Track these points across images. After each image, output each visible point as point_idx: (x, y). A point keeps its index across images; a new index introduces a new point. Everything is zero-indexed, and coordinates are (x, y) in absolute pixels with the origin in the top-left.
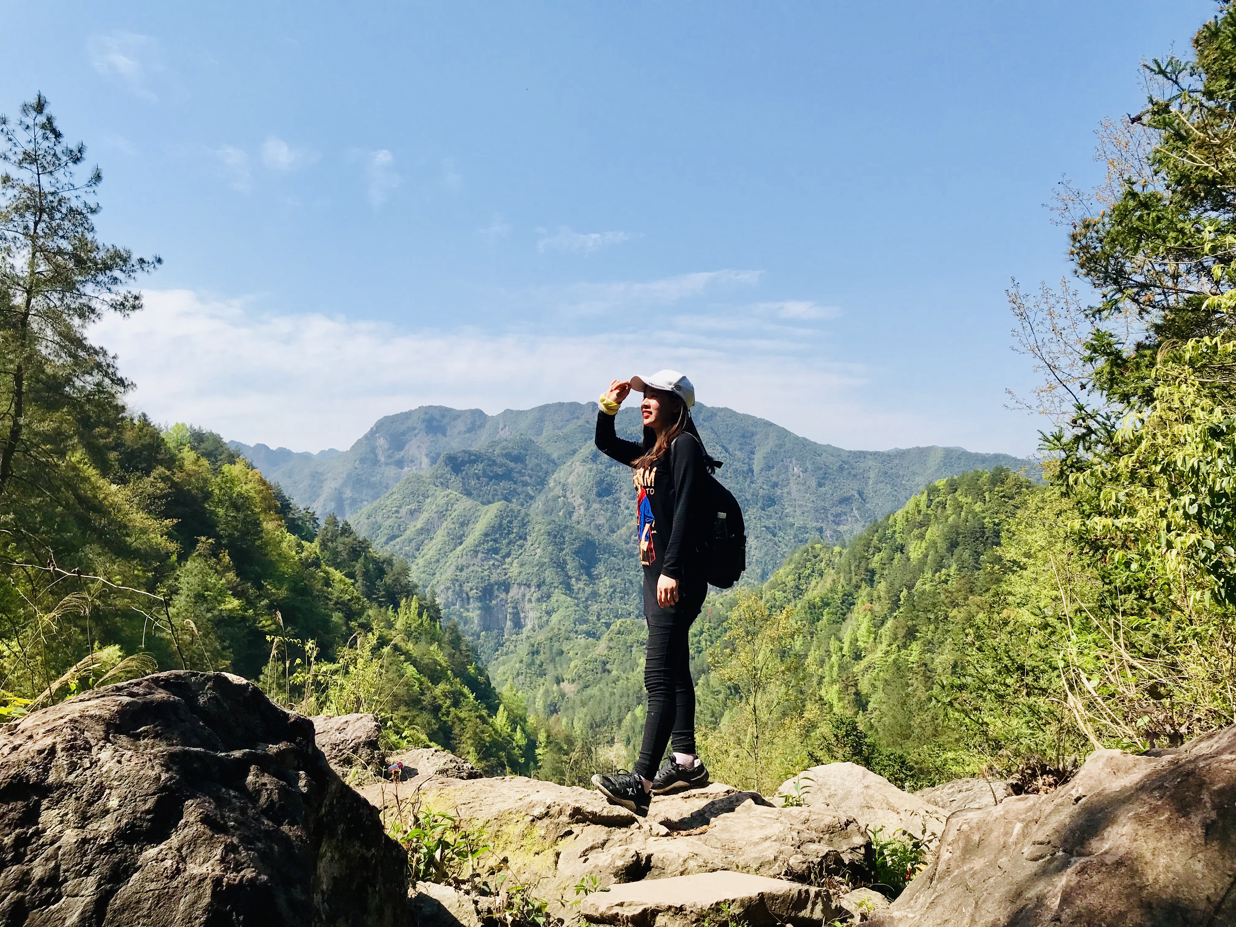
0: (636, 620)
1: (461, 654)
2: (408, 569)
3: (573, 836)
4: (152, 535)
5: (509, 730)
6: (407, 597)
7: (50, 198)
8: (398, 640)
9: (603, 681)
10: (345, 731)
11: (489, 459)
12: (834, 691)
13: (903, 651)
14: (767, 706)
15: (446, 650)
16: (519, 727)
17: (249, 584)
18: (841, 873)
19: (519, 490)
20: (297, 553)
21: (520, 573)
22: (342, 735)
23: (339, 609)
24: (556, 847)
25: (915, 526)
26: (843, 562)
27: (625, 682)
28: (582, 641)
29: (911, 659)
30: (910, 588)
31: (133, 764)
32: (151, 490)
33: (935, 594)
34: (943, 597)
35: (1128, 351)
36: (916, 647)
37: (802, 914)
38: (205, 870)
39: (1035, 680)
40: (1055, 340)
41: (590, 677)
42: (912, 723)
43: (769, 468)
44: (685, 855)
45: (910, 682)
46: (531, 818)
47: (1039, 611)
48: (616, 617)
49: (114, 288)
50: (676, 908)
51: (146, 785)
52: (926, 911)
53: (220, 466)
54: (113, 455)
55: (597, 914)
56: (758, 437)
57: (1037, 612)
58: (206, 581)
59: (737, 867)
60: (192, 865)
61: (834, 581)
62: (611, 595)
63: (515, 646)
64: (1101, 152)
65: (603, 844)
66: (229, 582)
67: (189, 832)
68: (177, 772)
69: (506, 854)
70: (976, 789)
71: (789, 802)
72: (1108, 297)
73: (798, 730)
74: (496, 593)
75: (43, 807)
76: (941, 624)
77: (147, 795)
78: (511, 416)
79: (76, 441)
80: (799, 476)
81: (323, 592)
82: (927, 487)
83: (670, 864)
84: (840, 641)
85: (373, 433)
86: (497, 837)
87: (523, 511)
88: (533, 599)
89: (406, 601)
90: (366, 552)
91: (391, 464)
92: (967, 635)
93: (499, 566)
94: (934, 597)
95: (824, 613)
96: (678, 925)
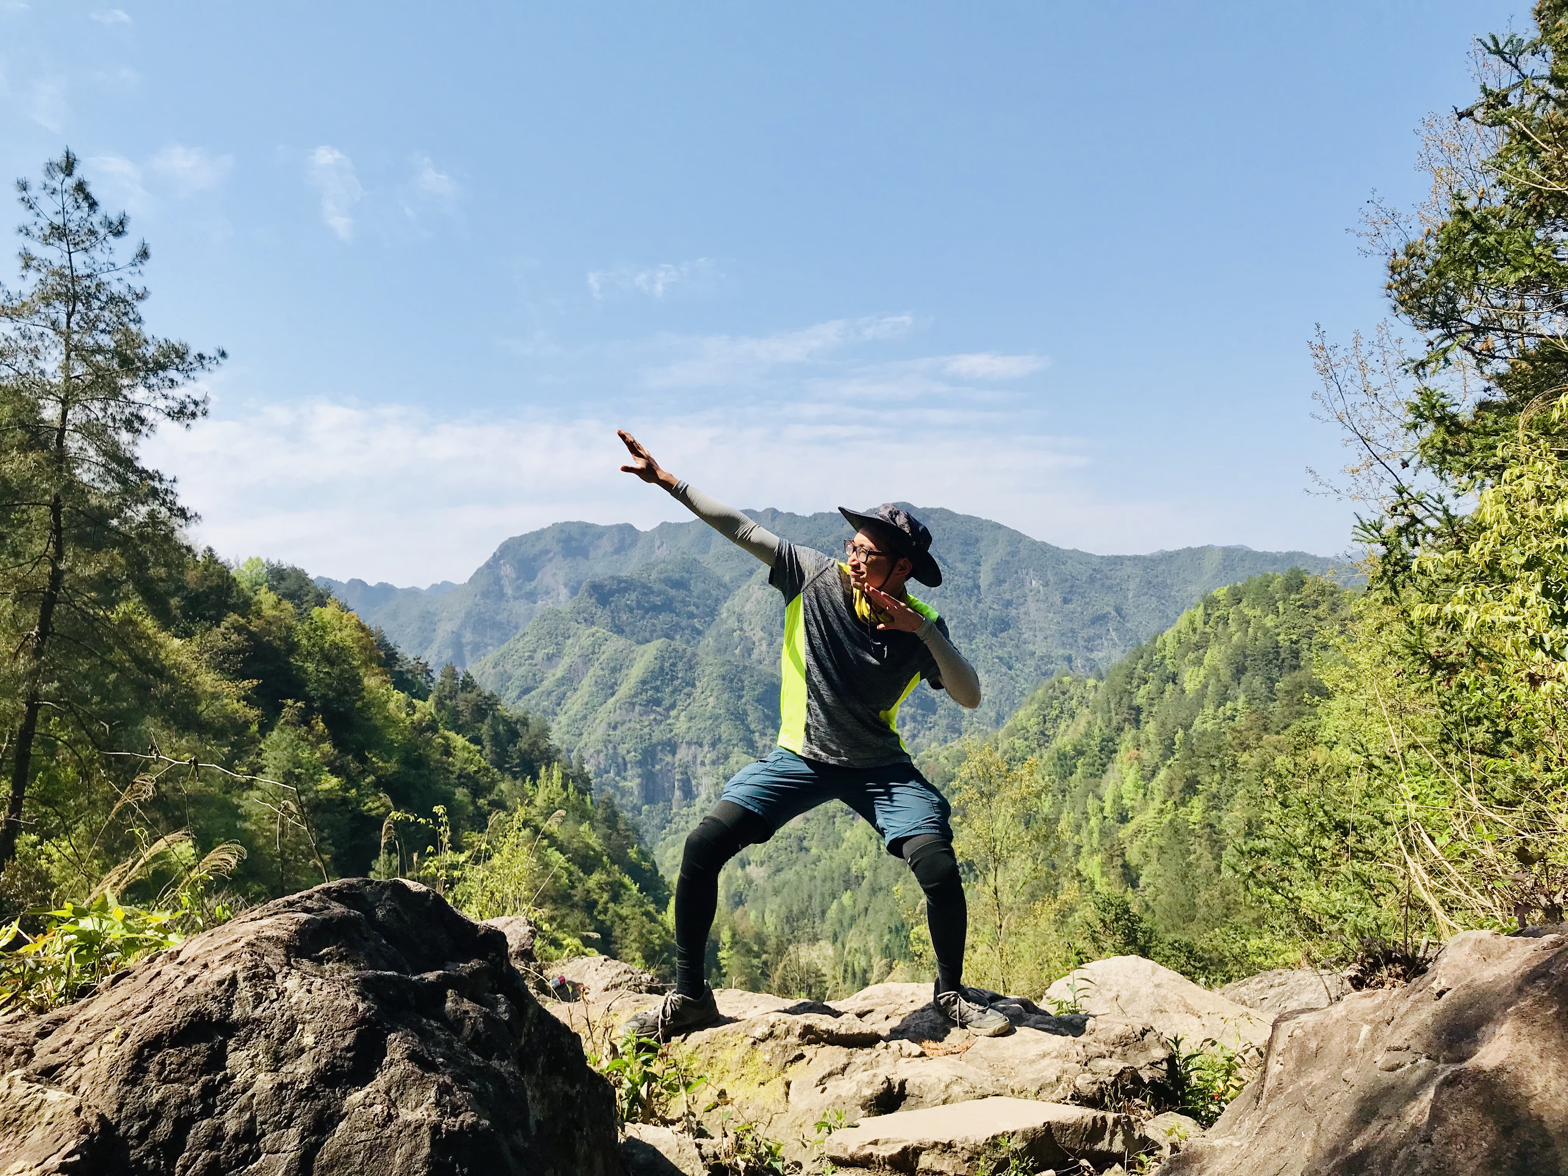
1: (619, 834)
2: (548, 729)
3: (805, 1060)
4: (226, 701)
6: (548, 766)
7: (86, 282)
9: (800, 862)
11: (644, 586)
12: (1095, 863)
13: (1182, 809)
14: (1011, 886)
15: (598, 831)
17: (350, 757)
18: (1141, 1094)
19: (684, 623)
20: (408, 715)
21: (689, 728)
23: (463, 783)
24: (785, 1075)
25: (1190, 649)
26: (1099, 698)
27: (828, 862)
29: (1192, 819)
30: (1187, 728)
31: (325, 992)
32: (221, 644)
33: (1220, 734)
34: (1229, 737)
35: (1465, 413)
36: (1198, 804)
37: (1098, 1147)
38: (420, 1116)
39: (1360, 841)
40: (1367, 403)
41: (784, 858)
42: (1196, 901)
43: (1000, 582)
44: (947, 1079)
45: (1192, 848)
46: (752, 1040)
47: (1361, 748)
49: (169, 393)
50: (944, 1144)
51: (343, 1018)
52: (1256, 1138)
53: (307, 610)
54: (174, 602)
55: (846, 1156)
56: (985, 542)
58: (298, 755)
59: (1013, 1091)
60: (404, 1110)
61: (1089, 723)
63: (687, 822)
64: (1425, 159)
65: (844, 1069)
66: (324, 755)
67: (396, 1071)
68: (374, 1001)
69: (723, 1086)
70: (1291, 983)
71: (1063, 1008)
72: (1435, 344)
73: (1052, 916)
74: (660, 755)
75: (229, 1049)
76: (1229, 772)
77: (345, 1029)
78: (668, 530)
79: (131, 586)
80: (1039, 592)
81: (443, 763)
82: (1204, 597)
83: (929, 1091)
84: (1100, 799)
85: (496, 559)
86: (710, 1064)
87: (689, 650)
88: (707, 761)
89: (547, 770)
90: (494, 710)
91: (521, 597)
92: (1266, 785)
93: (661, 721)
94: (1218, 738)
95: (1079, 764)
96: (947, 1165)
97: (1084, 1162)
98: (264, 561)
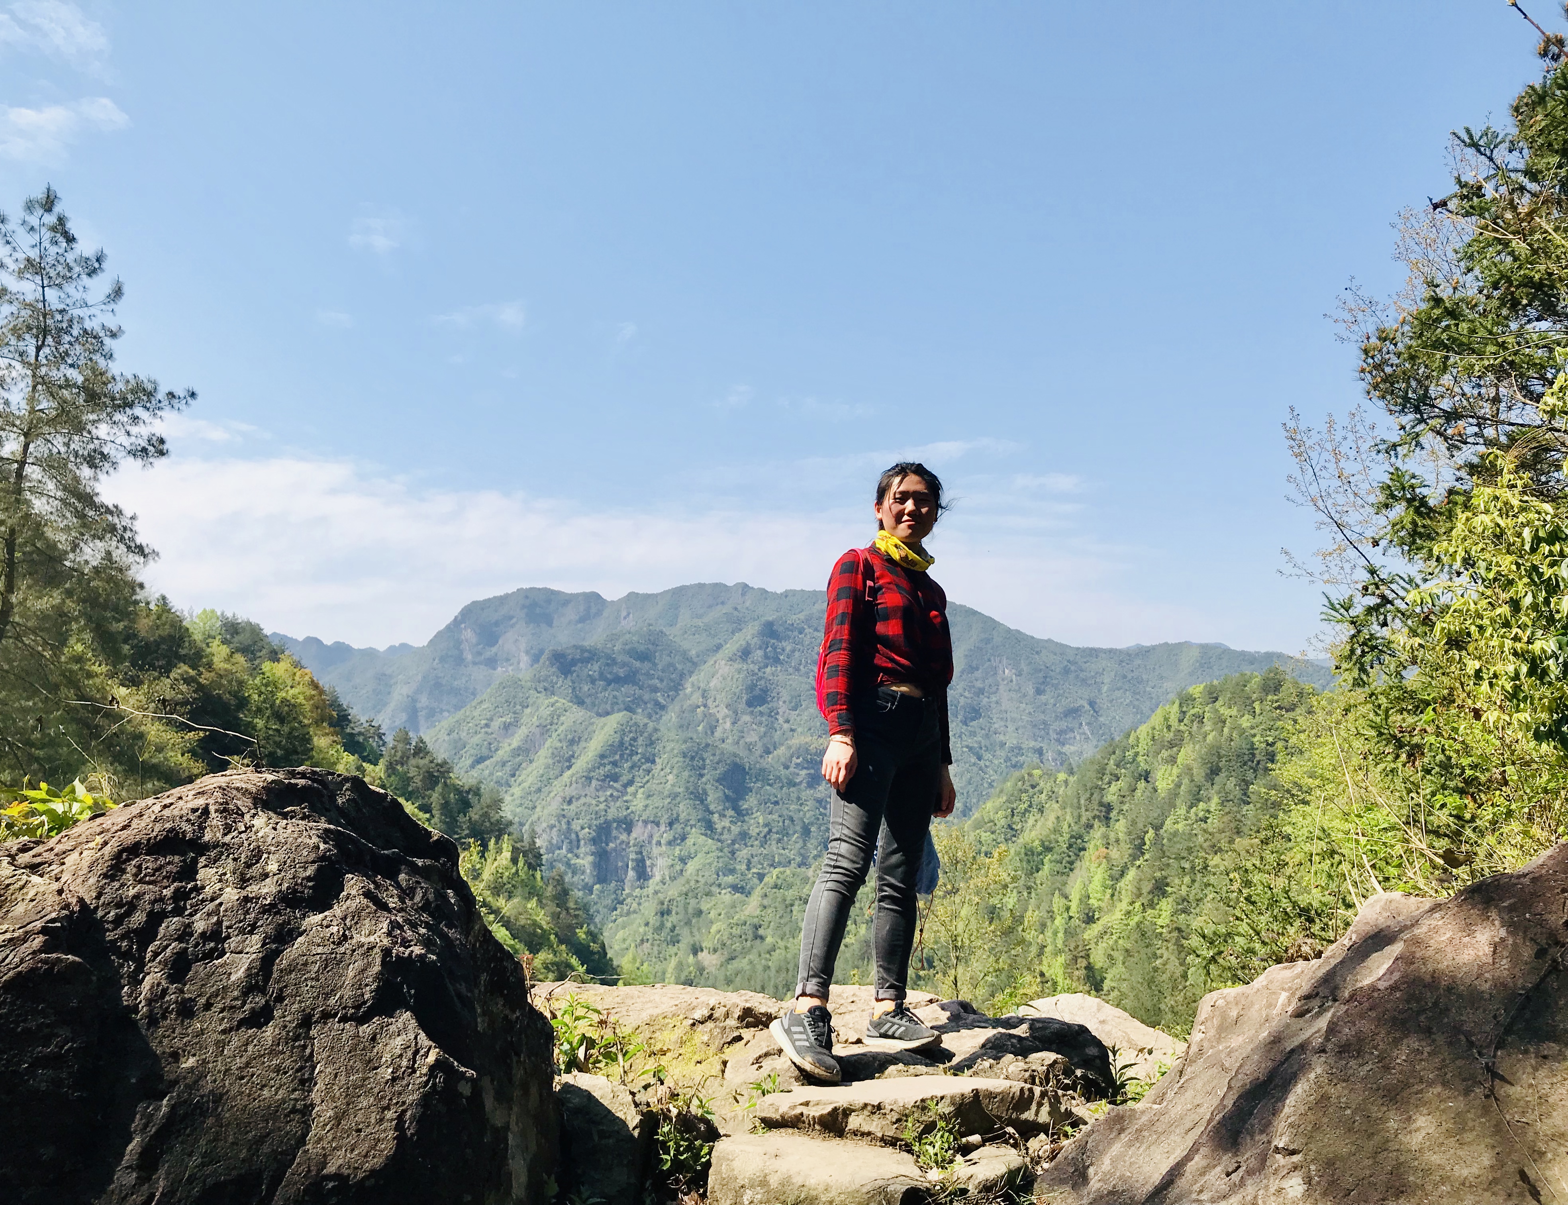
0: (799, 870)
1: (568, 913)
2: (501, 801)
3: (743, 1042)
4: (171, 753)
6: (498, 839)
7: (58, 317)
9: (755, 951)
11: (608, 657)
12: (1058, 964)
13: (1150, 911)
15: (547, 908)
19: (646, 697)
21: (646, 806)
24: (722, 1055)
25: (1164, 746)
26: (1069, 793)
27: (783, 952)
28: (726, 897)
29: (1160, 922)
30: (1157, 828)
32: (169, 694)
33: (1192, 836)
34: (1201, 839)
35: (1435, 497)
36: (1166, 906)
37: (1024, 1116)
38: (373, 941)
40: (1342, 490)
41: (737, 946)
42: (1162, 1006)
43: (972, 669)
45: (1159, 952)
46: (691, 1021)
48: (772, 865)
49: (134, 430)
50: (873, 1106)
51: (305, 854)
53: (259, 665)
55: (777, 1117)
56: (958, 629)
60: (359, 935)
61: (1058, 818)
62: (765, 837)
63: (639, 904)
64: (1402, 250)
67: (352, 905)
68: (334, 847)
72: (1407, 429)
74: (614, 833)
75: (200, 865)
76: (1199, 875)
78: (634, 600)
79: (82, 623)
80: (1011, 681)
82: (1179, 695)
84: (1066, 898)
85: (457, 622)
86: (649, 1045)
87: (651, 725)
88: (663, 842)
89: (497, 843)
90: (445, 778)
91: (480, 663)
92: (1231, 880)
93: (618, 797)
94: (1190, 840)
95: (1046, 861)
96: (875, 1126)
97: (1010, 1130)
98: (219, 614)
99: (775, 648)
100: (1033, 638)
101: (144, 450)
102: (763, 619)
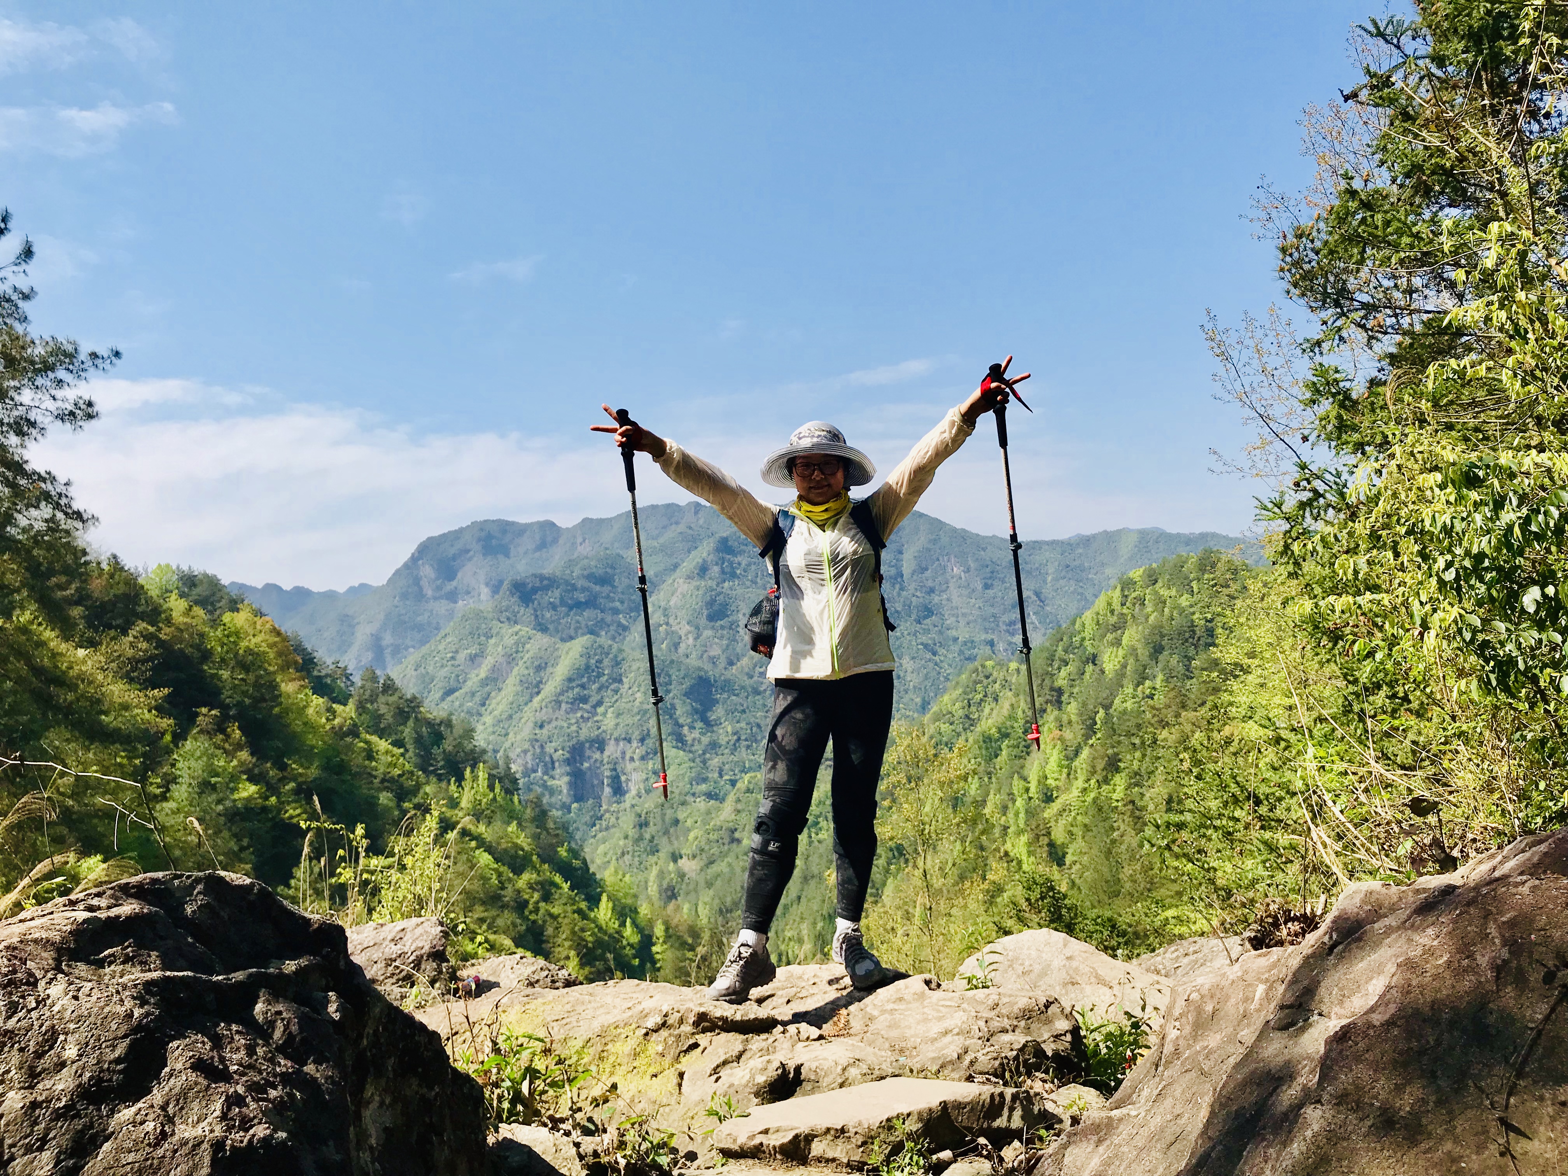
1: (548, 833)
2: (473, 730)
3: (700, 1049)
4: (137, 711)
5: (616, 926)
6: (474, 767)
8: (466, 822)
9: (732, 854)
10: (402, 942)
11: (567, 583)
12: (1022, 843)
13: (1104, 787)
14: (940, 868)
15: (527, 830)
16: (628, 920)
17: (269, 765)
18: (1044, 1068)
19: (608, 619)
20: (328, 719)
21: (617, 725)
22: (399, 946)
23: (387, 788)
24: (678, 1066)
25: (1108, 630)
26: (1022, 681)
28: (701, 804)
29: (1115, 796)
30: (1107, 707)
31: (94, 998)
32: (130, 652)
33: (1139, 713)
34: (1148, 715)
35: (1358, 390)
36: (1120, 781)
37: (996, 1124)
38: (200, 1132)
39: (1271, 810)
40: (1266, 384)
41: (715, 850)
42: (1121, 876)
43: (924, 570)
44: (844, 1062)
45: (1115, 825)
46: (644, 1031)
47: (1269, 722)
48: (742, 771)
49: (59, 394)
50: (836, 1130)
51: (114, 1026)
52: (1152, 1106)
53: (221, 615)
54: (76, 612)
55: (735, 1147)
57: (1267, 723)
58: (213, 764)
59: (911, 1071)
60: (183, 1127)
61: (1012, 705)
62: (734, 745)
63: (617, 819)
64: (1309, 144)
65: (739, 1057)
66: (242, 764)
67: (176, 1084)
68: (156, 1006)
69: (614, 1079)
70: (1205, 950)
71: (972, 984)
72: (1330, 323)
73: (981, 896)
74: (588, 753)
76: (1149, 750)
77: (115, 1039)
78: (589, 526)
79: (26, 594)
80: (960, 578)
81: (366, 767)
82: (1120, 579)
83: (826, 1075)
84: (1025, 780)
85: (414, 560)
86: (601, 1058)
87: (615, 646)
88: (635, 757)
89: (472, 772)
90: (416, 713)
91: (441, 597)
92: (1181, 760)
93: (588, 718)
94: (1137, 717)
95: (1003, 747)
96: (840, 1151)
97: (982, 1140)
98: (174, 567)
99: (731, 563)
100: (978, 535)
101: (72, 414)
102: (717, 536)
